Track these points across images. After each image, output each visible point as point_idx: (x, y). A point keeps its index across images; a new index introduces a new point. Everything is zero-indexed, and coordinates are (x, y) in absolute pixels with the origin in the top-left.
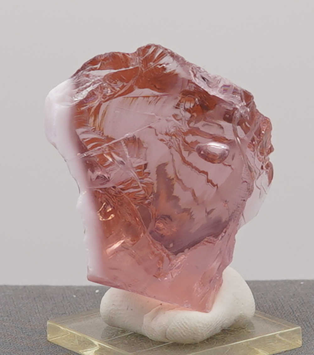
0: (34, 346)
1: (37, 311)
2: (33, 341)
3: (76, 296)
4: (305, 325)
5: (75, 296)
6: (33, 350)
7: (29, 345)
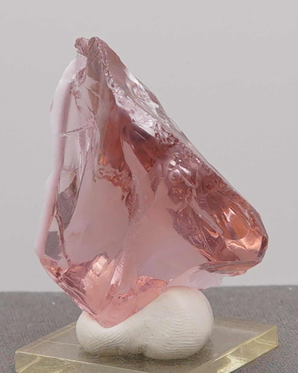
0: (11, 355)
1: (15, 318)
2: (10, 349)
3: (56, 303)
4: (293, 333)
5: (54, 303)
6: (11, 359)
7: (6, 353)
